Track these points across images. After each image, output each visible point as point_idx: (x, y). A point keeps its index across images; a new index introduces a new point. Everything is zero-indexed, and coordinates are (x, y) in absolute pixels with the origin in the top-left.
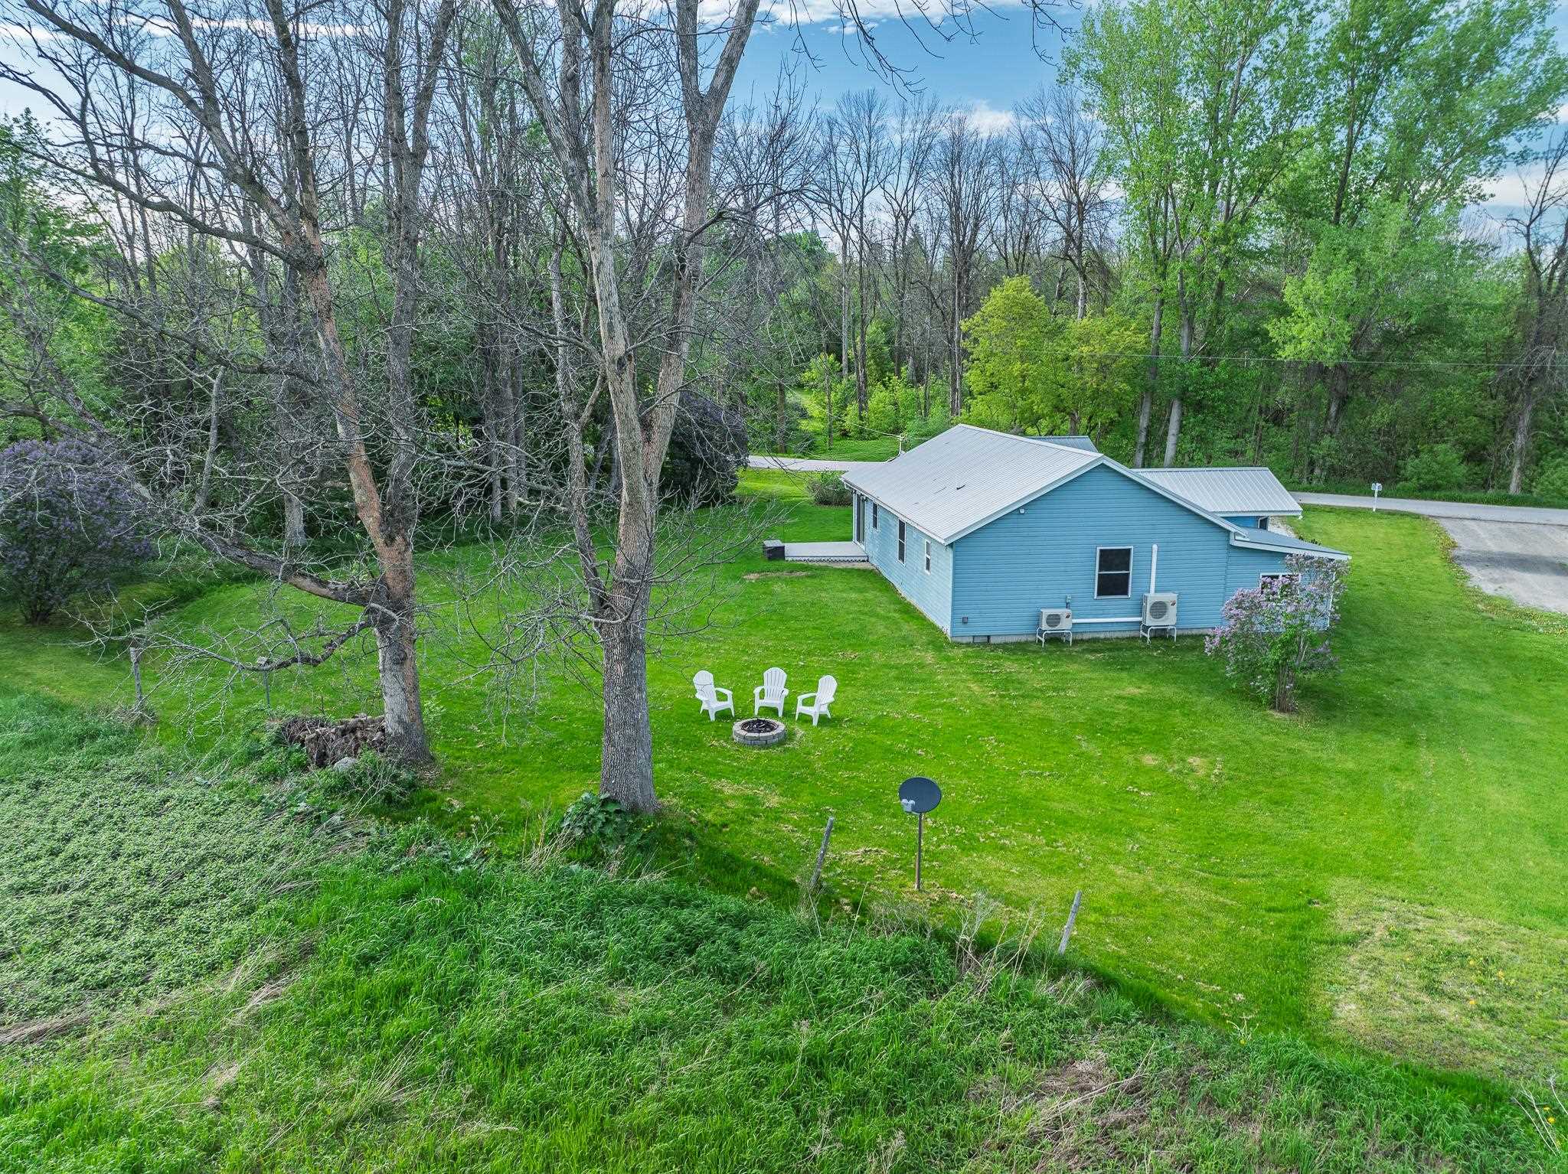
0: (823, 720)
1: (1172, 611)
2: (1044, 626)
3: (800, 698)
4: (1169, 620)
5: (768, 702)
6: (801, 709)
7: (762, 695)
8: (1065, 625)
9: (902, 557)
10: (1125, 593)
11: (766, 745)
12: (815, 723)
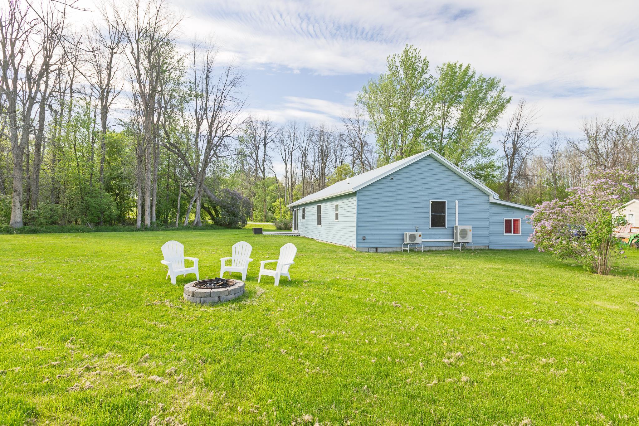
0: (284, 282)
1: (470, 234)
2: (408, 241)
3: (263, 263)
4: (469, 239)
5: (233, 268)
6: (263, 272)
7: (229, 263)
8: (419, 240)
9: (319, 222)
10: (444, 226)
11: (219, 301)
12: (277, 283)
